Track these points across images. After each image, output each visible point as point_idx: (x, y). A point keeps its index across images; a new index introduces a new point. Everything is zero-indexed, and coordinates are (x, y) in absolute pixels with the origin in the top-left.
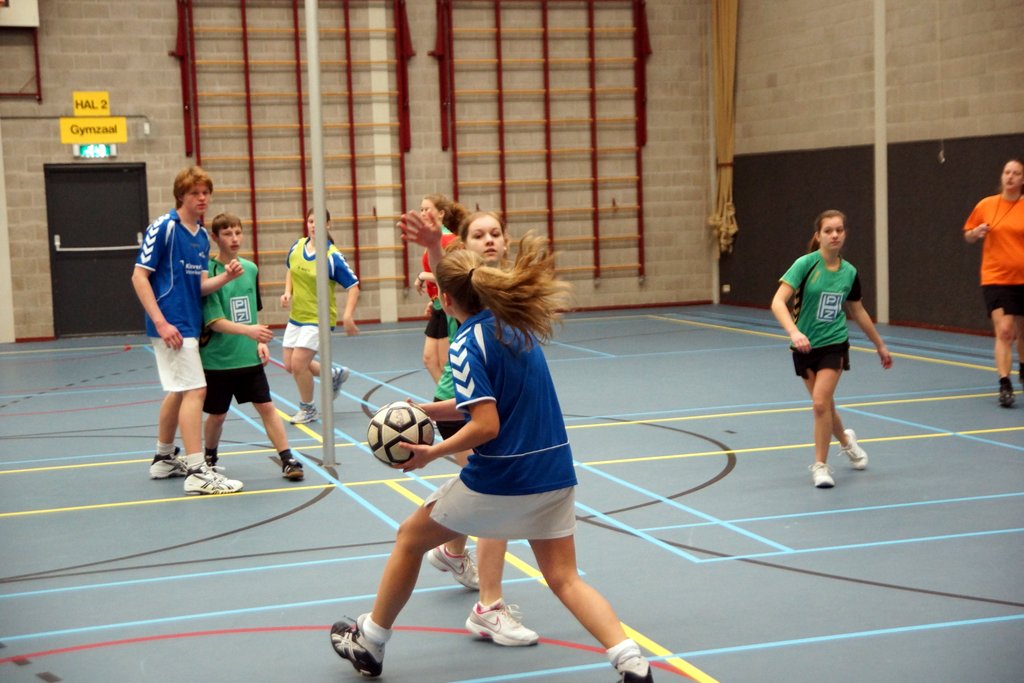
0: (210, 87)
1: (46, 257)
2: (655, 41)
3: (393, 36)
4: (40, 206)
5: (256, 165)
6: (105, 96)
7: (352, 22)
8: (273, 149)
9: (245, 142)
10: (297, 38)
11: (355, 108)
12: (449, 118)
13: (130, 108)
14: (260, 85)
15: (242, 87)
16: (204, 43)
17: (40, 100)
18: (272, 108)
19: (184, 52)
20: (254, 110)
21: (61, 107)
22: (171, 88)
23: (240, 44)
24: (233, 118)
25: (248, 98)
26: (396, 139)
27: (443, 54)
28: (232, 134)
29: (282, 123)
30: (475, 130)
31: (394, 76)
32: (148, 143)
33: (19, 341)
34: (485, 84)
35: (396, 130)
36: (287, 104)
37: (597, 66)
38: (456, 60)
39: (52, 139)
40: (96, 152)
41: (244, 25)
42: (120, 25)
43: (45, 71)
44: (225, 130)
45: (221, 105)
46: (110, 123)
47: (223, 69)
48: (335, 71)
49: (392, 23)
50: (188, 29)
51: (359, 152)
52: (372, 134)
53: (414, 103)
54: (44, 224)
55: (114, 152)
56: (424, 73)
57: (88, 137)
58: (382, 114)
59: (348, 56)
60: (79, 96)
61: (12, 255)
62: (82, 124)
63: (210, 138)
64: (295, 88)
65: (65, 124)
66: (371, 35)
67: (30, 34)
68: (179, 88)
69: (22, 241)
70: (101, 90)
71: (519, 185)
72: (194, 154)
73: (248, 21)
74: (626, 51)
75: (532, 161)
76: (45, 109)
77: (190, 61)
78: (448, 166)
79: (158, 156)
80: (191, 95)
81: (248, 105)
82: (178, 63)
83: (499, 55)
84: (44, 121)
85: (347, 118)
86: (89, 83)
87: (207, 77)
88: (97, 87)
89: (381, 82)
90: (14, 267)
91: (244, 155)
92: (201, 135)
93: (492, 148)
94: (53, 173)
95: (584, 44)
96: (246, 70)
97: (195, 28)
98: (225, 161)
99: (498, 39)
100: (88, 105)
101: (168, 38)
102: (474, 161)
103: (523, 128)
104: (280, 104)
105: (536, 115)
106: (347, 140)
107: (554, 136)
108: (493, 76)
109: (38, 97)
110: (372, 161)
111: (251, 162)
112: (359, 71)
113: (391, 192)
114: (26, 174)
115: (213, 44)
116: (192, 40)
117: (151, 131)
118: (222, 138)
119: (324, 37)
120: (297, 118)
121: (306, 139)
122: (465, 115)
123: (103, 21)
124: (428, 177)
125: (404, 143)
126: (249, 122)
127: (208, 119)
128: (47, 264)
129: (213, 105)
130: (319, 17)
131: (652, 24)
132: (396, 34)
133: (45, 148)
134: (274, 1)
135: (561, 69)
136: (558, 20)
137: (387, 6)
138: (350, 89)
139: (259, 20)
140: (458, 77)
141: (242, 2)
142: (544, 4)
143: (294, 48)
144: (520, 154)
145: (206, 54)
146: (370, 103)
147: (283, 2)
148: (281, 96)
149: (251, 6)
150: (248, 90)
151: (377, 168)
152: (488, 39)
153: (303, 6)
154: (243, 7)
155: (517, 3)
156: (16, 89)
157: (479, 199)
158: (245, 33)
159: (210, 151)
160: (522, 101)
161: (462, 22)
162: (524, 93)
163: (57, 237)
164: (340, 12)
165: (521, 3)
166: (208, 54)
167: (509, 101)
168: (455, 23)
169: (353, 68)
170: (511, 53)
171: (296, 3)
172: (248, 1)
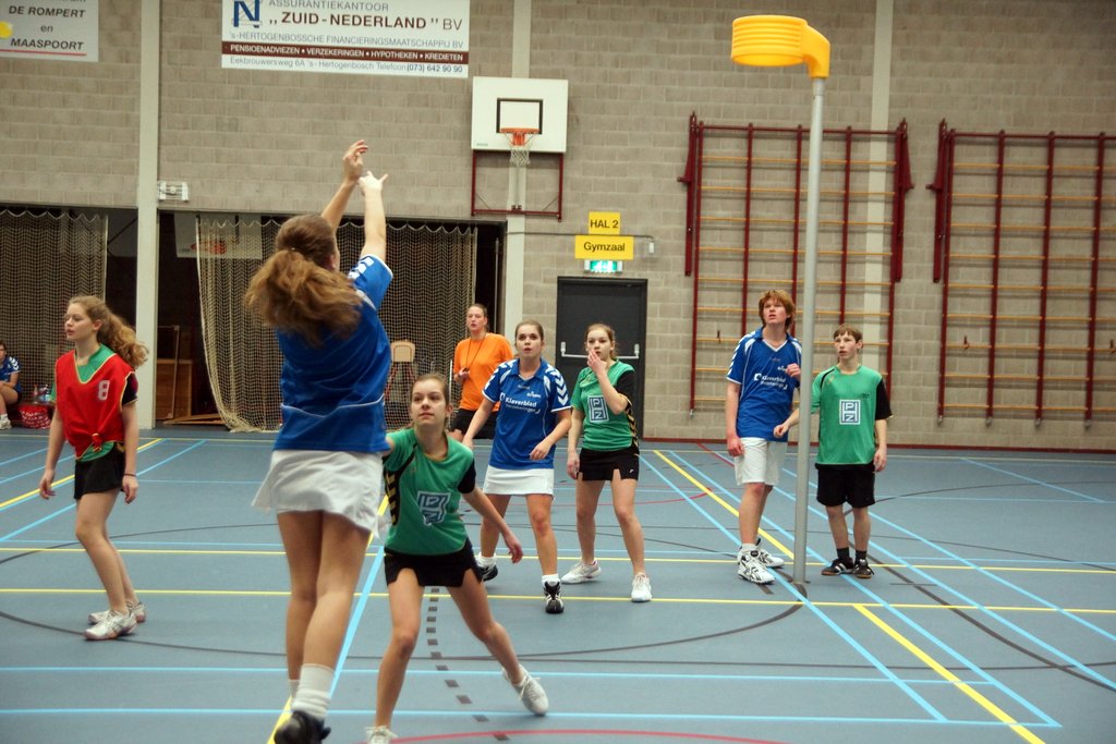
0: (712, 211)
3: (892, 169)
5: (749, 287)
6: (617, 216)
7: (852, 154)
8: (767, 273)
9: (741, 264)
10: (799, 168)
11: (849, 236)
12: (943, 250)
13: (638, 229)
14: (760, 212)
15: (743, 212)
16: (710, 169)
17: (560, 218)
18: (769, 233)
19: (691, 179)
20: (751, 234)
21: (577, 225)
22: (678, 211)
23: (744, 172)
24: (731, 241)
25: (747, 223)
26: (888, 268)
27: (942, 189)
28: (729, 257)
29: (777, 248)
30: (969, 263)
31: (890, 207)
32: (651, 262)
34: (983, 218)
35: (889, 260)
36: (784, 230)
37: (1103, 205)
38: (954, 194)
39: (567, 254)
40: (604, 268)
41: (749, 155)
42: (636, 153)
43: (566, 191)
44: (724, 252)
45: (721, 229)
46: (619, 241)
47: (725, 195)
48: (833, 201)
49: (892, 156)
50: (697, 157)
51: (850, 279)
52: (864, 262)
53: (907, 234)
54: (554, 331)
55: (620, 269)
56: (921, 205)
57: (599, 254)
58: (876, 244)
59: (847, 187)
60: (594, 216)
62: (595, 241)
63: (708, 259)
64: (793, 215)
65: (579, 241)
66: (871, 167)
67: (558, 158)
68: (684, 211)
70: (614, 211)
71: (1012, 320)
72: (693, 274)
73: (753, 150)
75: (1026, 298)
76: (563, 227)
77: (696, 187)
78: (938, 297)
79: (659, 273)
80: (695, 218)
81: (747, 230)
82: (686, 188)
83: (999, 190)
84: (562, 238)
85: (840, 246)
86: (604, 204)
87: (711, 201)
88: (611, 209)
89: (876, 213)
91: (740, 277)
92: (700, 256)
93: (986, 283)
94: (566, 286)
95: (1092, 182)
96: (748, 197)
97: (704, 157)
98: (722, 282)
99: (1000, 174)
100: (601, 224)
101: (678, 166)
102: (966, 293)
103: (1019, 264)
104: (778, 230)
105: (1034, 250)
106: (839, 266)
107: (1051, 273)
108: (991, 211)
109: (559, 216)
110: (862, 288)
111: (745, 284)
112: (856, 202)
113: (878, 319)
114: (542, 285)
115: (720, 171)
116: (700, 167)
117: (655, 249)
118: (720, 259)
119: (826, 168)
120: (792, 244)
121: (799, 265)
122: (959, 248)
123: (622, 148)
124: (916, 308)
125: (896, 272)
126: (746, 246)
127: (709, 241)
129: (715, 229)
130: (822, 149)
132: (896, 166)
133: (560, 262)
134: (779, 133)
135: (1062, 207)
136: (1065, 158)
137: (889, 141)
138: (846, 218)
139: (764, 150)
140: (955, 212)
141: (750, 133)
142: (1051, 142)
143: (794, 177)
144: (1013, 290)
145: (711, 181)
146: (865, 233)
147: (788, 134)
148: (779, 223)
149: (757, 137)
150: (747, 215)
151: (866, 296)
152: (989, 175)
153: (808, 139)
154: (750, 138)
155: (1022, 140)
156: (540, 208)
157: (967, 332)
158: (749, 162)
159: (707, 271)
160: (1022, 236)
161: (964, 157)
162: (1024, 230)
163: (563, 344)
164: (842, 145)
165: (1027, 140)
166: (714, 181)
167: (1006, 236)
168: (955, 158)
169: (851, 198)
170: (1012, 190)
171: (801, 135)
172: (755, 133)
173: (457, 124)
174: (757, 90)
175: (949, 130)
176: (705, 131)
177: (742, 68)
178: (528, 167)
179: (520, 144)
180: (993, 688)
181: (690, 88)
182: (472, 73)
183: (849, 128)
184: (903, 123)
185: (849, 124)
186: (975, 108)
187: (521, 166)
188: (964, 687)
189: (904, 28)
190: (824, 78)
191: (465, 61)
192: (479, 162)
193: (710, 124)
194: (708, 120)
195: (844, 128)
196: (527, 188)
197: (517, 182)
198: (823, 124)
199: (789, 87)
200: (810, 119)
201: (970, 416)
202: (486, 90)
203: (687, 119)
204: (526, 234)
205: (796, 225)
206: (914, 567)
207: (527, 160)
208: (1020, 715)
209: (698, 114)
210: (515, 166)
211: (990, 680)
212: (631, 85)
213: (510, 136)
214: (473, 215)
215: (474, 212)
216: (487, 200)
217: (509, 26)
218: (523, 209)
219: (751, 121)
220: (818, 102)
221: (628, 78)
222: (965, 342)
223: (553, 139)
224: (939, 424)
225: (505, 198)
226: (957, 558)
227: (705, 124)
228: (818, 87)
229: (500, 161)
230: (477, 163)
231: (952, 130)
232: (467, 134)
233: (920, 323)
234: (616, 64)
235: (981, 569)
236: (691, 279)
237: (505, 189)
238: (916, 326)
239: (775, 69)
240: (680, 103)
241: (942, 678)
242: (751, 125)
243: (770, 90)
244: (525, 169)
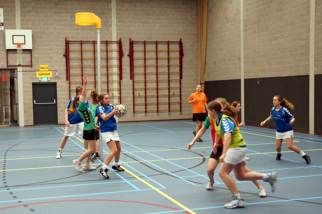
0: (73, 63)
1: (32, 105)
2: (185, 52)
4: (31, 93)
6: (47, 66)
7: (108, 47)
10: (95, 51)
11: (108, 69)
12: (132, 71)
13: (53, 69)
14: (85, 63)
15: (81, 63)
16: (72, 52)
17: (32, 67)
18: (88, 69)
19: (67, 55)
20: (83, 69)
21: (37, 69)
22: (63, 64)
23: (81, 53)
24: (78, 71)
25: (82, 66)
26: (119, 76)
27: (131, 55)
28: (78, 75)
29: (90, 72)
30: (139, 74)
31: (118, 61)
32: (57, 77)
33: (25, 126)
34: (141, 63)
35: (119, 74)
36: (92, 68)
37: (170, 59)
38: (134, 57)
39: (34, 76)
40: (45, 80)
41: (82, 48)
42: (52, 48)
43: (33, 60)
44: (76, 74)
45: (75, 68)
46: (48, 72)
47: (76, 59)
48: (104, 60)
49: (118, 47)
50: (68, 49)
51: (109, 80)
52: (113, 75)
53: (123, 67)
54: (32, 97)
55: (49, 80)
56: (126, 60)
57: (43, 76)
58: (115, 70)
59: (107, 56)
60: (41, 66)
61: (24, 105)
62: (42, 73)
63: (72, 76)
64: (94, 64)
65: (37, 73)
66: (113, 50)
67: (30, 51)
68: (65, 64)
69: (26, 102)
70: (46, 64)
71: (150, 88)
72: (68, 80)
74: (177, 55)
75: (153, 82)
76: (33, 69)
77: (68, 57)
78: (132, 83)
79: (60, 80)
80: (68, 65)
81: (82, 68)
82: (65, 58)
83: (145, 55)
84: (32, 72)
85: (106, 71)
86: (44, 63)
87: (72, 61)
89: (115, 62)
90: (24, 108)
92: (70, 75)
93: (143, 79)
94: (34, 85)
95: (167, 53)
96: (82, 59)
97: (70, 49)
98: (77, 82)
99: (145, 51)
100: (43, 68)
101: (63, 52)
102: (138, 82)
103: (151, 74)
104: (90, 68)
105: (155, 71)
106: (106, 76)
107: (159, 76)
108: (144, 60)
109: (31, 66)
110: (112, 82)
112: (110, 60)
113: (117, 90)
114: (28, 85)
115: (74, 53)
116: (69, 52)
117: (58, 74)
118: (75, 76)
119: (102, 51)
120: (94, 71)
121: (96, 77)
122: (136, 71)
123: (48, 47)
124: (126, 86)
125: (121, 77)
126: (82, 72)
127: (72, 71)
128: (33, 107)
129: (73, 68)
130: (101, 46)
131: (184, 48)
132: (119, 50)
133: (33, 78)
134: (89, 42)
135: (161, 59)
136: (160, 47)
137: (117, 44)
138: (107, 64)
139: (85, 47)
140: (135, 61)
141: (81, 43)
142: (157, 43)
143: (94, 54)
144: (150, 80)
145: (72, 55)
146: (112, 67)
147: (91, 42)
148: (90, 66)
149: (84, 44)
150: (82, 64)
151: (114, 84)
152: (142, 52)
153: (97, 44)
154: (81, 44)
155: (150, 43)
156: (26, 64)
157: (139, 92)
158: (82, 50)
159: (72, 79)
160: (151, 67)
161: (136, 47)
162: (151, 65)
163: (35, 101)
164: (105, 45)
165: (151, 43)
166: (73, 55)
167: (147, 67)
168: (134, 48)
169: (108, 59)
170: (148, 55)
171: (95, 43)
172: (83, 42)
173: (2, 43)
174: (82, 31)
175: (132, 41)
176: (69, 42)
177: (78, 26)
178: (22, 53)
179: (19, 47)
180: (150, 181)
181: (64, 31)
182: (5, 28)
183: (107, 41)
184: (120, 39)
185: (107, 39)
186: (138, 35)
187: (20, 53)
188: (143, 181)
189: (119, 15)
190: (100, 29)
191: (3, 25)
192: (8, 52)
193: (71, 41)
194: (70, 40)
195: (105, 41)
196: (22, 59)
197: (19, 57)
198: (100, 40)
199: (91, 30)
200: (97, 38)
201: (141, 113)
202: (9, 33)
203: (65, 39)
204: (23, 71)
205: (95, 66)
206: (129, 152)
207: (22, 52)
208: (157, 186)
209: (67, 38)
210: (18, 53)
211: (149, 179)
212: (49, 31)
213: (17, 45)
214: (8, 67)
215: (8, 66)
216: (11, 63)
217: (15, 16)
218: (21, 65)
219: (81, 39)
220: (99, 35)
221: (48, 29)
222: (139, 94)
223: (29, 45)
224: (134, 115)
225: (16, 62)
226: (140, 149)
227: (69, 40)
228: (99, 31)
229: (14, 52)
230: (8, 53)
231: (133, 41)
232: (5, 45)
233: (127, 90)
234: (44, 25)
235: (146, 151)
236: (68, 81)
237: (16, 59)
238: (127, 91)
239: (87, 26)
240: (62, 35)
241: (138, 179)
242: (81, 40)
243: (86, 31)
244: (21, 54)
